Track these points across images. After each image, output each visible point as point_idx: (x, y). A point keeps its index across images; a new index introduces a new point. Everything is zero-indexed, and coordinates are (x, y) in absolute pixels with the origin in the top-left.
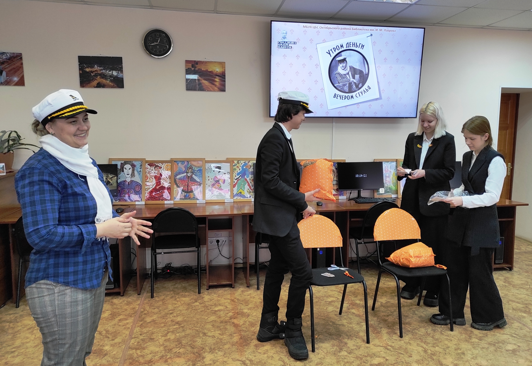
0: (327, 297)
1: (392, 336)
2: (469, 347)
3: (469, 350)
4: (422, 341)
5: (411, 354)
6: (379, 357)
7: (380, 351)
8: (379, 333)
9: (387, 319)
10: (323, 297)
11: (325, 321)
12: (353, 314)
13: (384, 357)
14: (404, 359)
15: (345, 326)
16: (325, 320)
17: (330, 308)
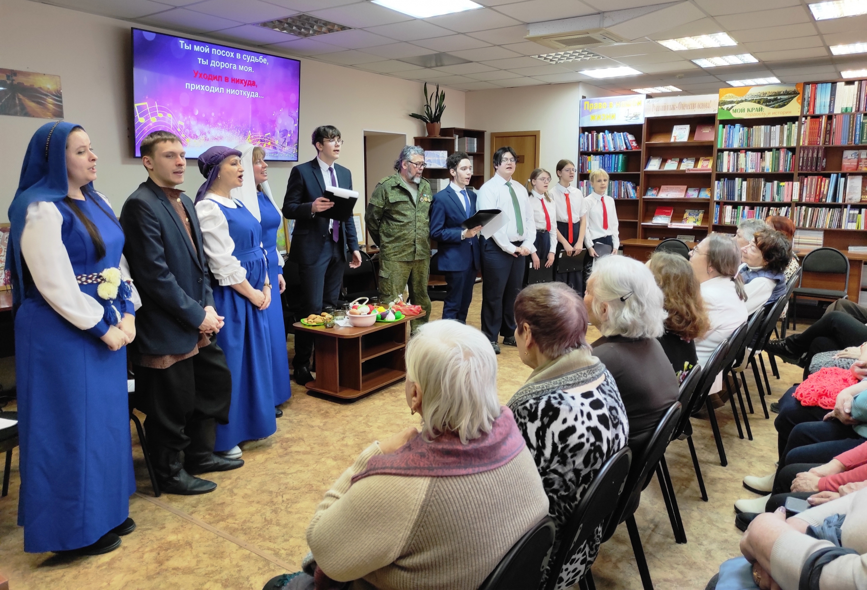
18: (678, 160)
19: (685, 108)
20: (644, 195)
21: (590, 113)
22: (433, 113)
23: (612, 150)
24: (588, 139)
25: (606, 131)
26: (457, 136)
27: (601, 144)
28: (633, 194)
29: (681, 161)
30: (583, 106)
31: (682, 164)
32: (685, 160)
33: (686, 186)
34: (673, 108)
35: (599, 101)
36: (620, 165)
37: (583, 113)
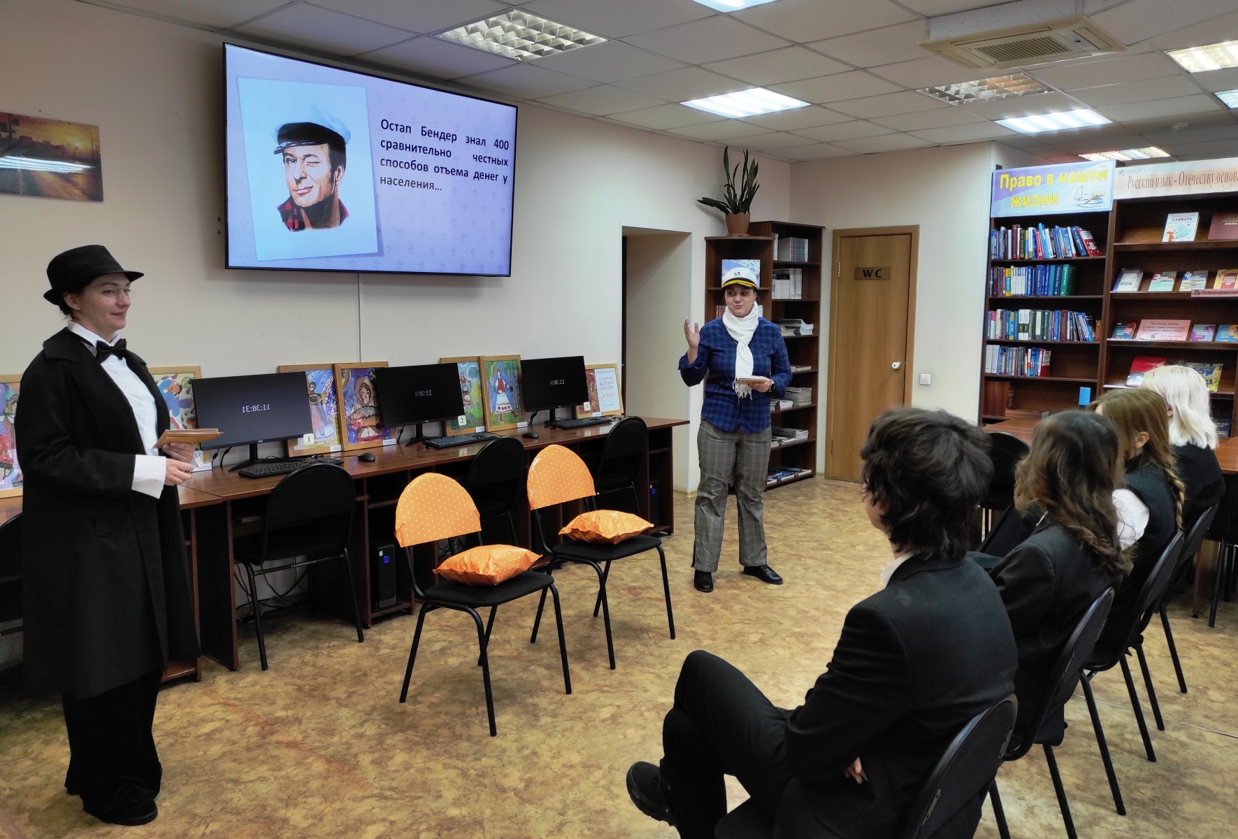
0: (196, 725)
1: (387, 766)
2: (541, 737)
3: (542, 743)
4: (451, 757)
5: (440, 791)
6: (374, 822)
7: (370, 808)
8: (356, 770)
9: (363, 733)
10: (185, 728)
11: (212, 785)
12: (277, 745)
13: (384, 820)
14: (427, 808)
15: (269, 779)
16: (212, 783)
17: (212, 749)
18: (1174, 274)
19: (1191, 182)
20: (1111, 337)
21: (1010, 193)
22: (738, 197)
23: (1052, 257)
24: (1005, 238)
25: (1040, 225)
26: (777, 236)
27: (1031, 248)
28: (1087, 333)
29: (1179, 278)
30: (998, 183)
31: (1183, 281)
32: (1188, 275)
33: (1188, 322)
34: (1168, 182)
35: (1027, 174)
36: (1065, 283)
37: (997, 193)
